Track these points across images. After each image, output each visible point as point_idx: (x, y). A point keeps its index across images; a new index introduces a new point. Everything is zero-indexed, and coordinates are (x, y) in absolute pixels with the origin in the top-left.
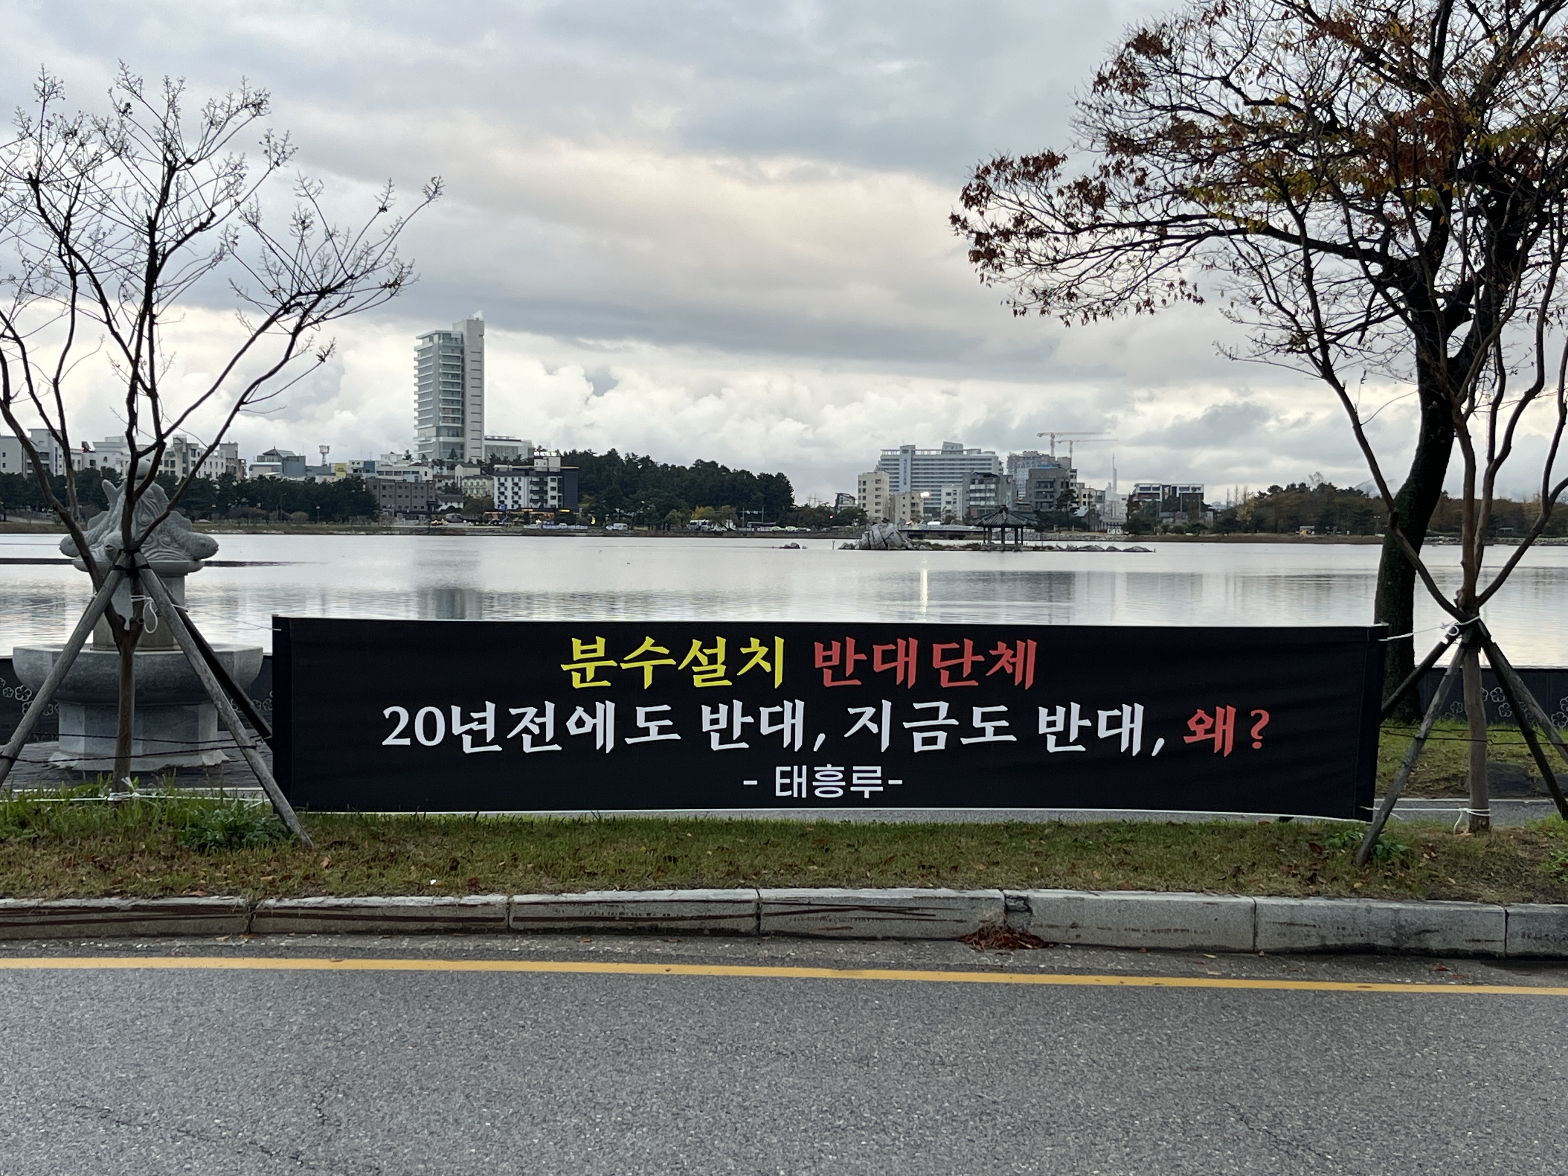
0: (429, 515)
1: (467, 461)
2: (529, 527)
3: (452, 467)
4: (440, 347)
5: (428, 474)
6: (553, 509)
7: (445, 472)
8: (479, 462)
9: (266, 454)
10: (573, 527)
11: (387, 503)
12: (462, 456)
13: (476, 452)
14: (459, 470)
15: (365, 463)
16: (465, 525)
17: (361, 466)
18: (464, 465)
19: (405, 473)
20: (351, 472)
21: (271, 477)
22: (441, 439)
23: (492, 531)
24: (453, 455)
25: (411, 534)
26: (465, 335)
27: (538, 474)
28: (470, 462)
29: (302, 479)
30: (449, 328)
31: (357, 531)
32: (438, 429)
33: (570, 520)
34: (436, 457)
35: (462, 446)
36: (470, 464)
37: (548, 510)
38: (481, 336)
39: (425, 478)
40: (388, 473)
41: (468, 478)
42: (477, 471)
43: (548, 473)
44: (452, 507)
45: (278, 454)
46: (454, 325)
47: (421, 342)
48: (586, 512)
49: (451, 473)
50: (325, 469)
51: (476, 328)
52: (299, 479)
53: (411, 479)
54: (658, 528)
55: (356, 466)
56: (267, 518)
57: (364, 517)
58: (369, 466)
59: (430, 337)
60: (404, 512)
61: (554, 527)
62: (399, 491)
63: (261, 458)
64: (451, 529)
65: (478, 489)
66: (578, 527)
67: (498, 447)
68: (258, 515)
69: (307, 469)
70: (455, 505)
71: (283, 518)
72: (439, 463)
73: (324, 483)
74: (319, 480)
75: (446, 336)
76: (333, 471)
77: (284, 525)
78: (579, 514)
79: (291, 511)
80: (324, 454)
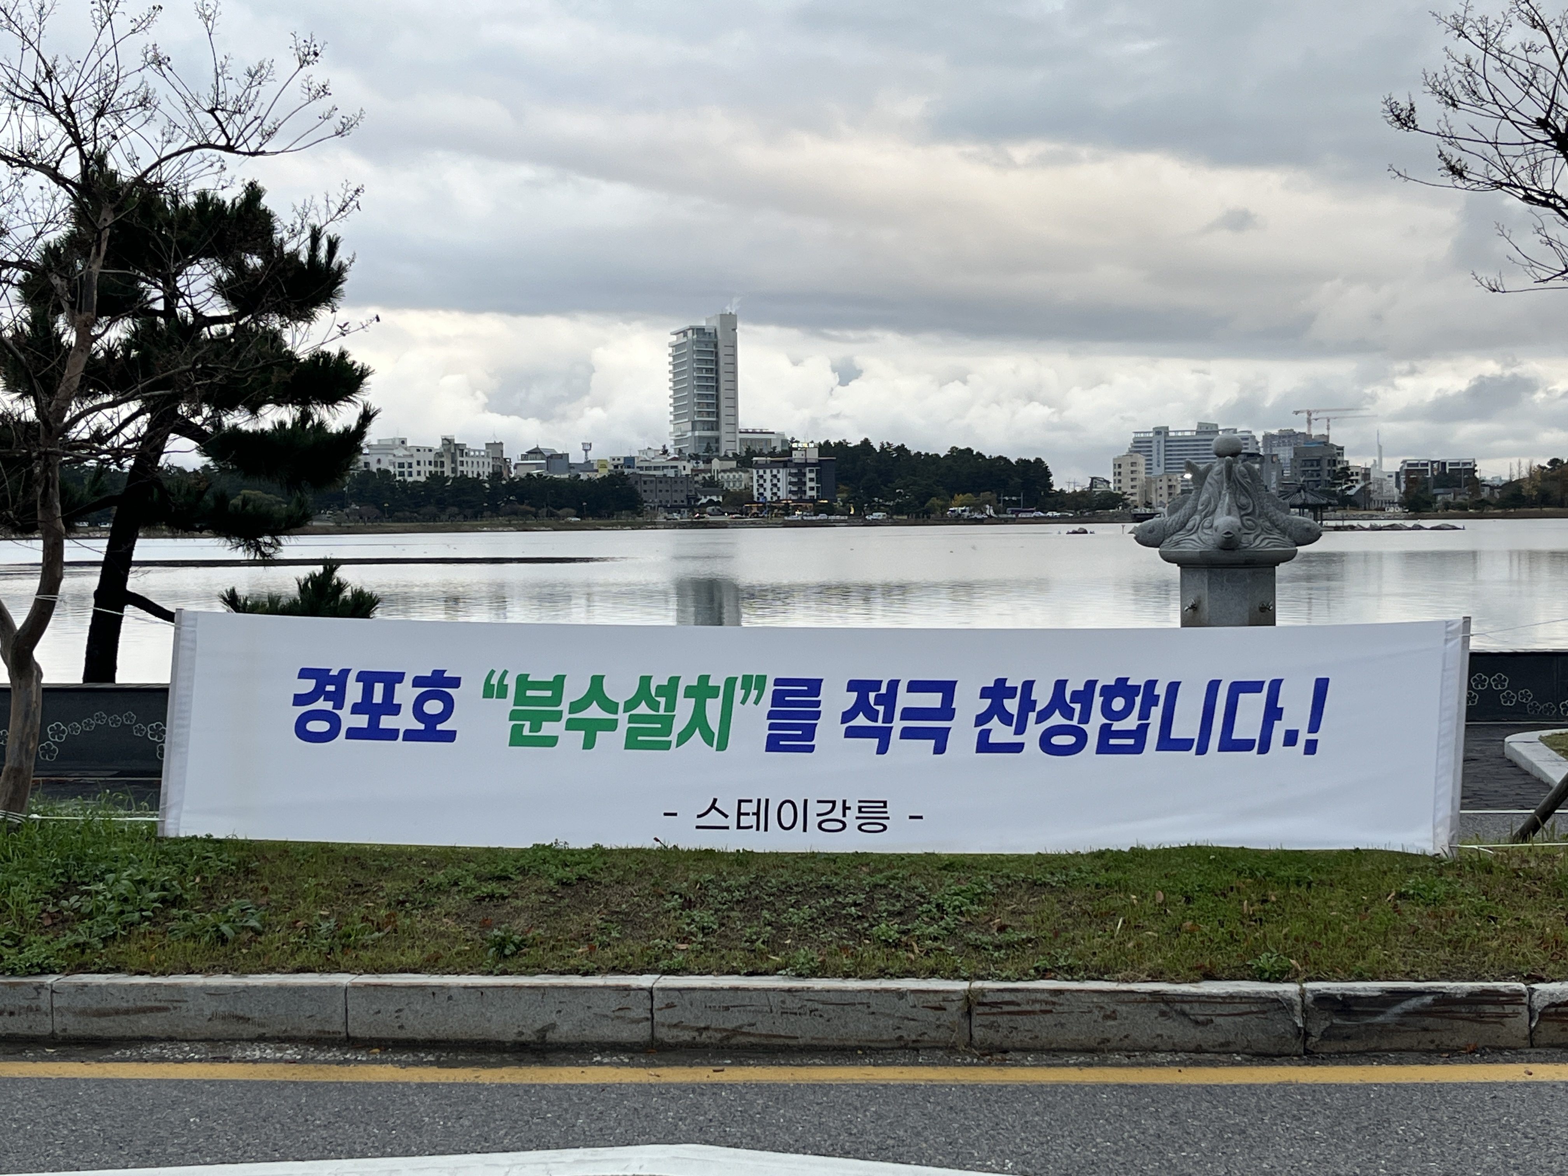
0: (691, 509)
1: (723, 454)
2: (790, 518)
3: (708, 461)
4: (694, 343)
5: (687, 469)
6: (812, 500)
7: (702, 466)
8: (735, 454)
9: (529, 452)
10: (832, 517)
11: (650, 499)
12: (717, 450)
13: (731, 446)
14: (716, 464)
15: (625, 458)
16: (726, 518)
17: (622, 462)
18: (720, 459)
19: (664, 467)
20: (612, 468)
21: (538, 474)
22: (697, 433)
23: (753, 523)
24: (708, 449)
25: (675, 528)
26: (718, 330)
27: (797, 465)
28: (726, 456)
29: (567, 476)
30: (703, 323)
31: (623, 526)
32: (694, 423)
33: (830, 510)
34: (691, 451)
35: (717, 440)
36: (726, 458)
37: (806, 501)
38: (734, 330)
39: (684, 473)
40: (647, 468)
41: (724, 471)
42: (733, 464)
43: (806, 464)
44: (711, 500)
45: (541, 453)
46: (707, 320)
47: (674, 338)
48: (845, 502)
49: (708, 466)
50: (588, 465)
51: (729, 322)
52: (563, 476)
53: (671, 473)
54: (917, 517)
55: (616, 462)
56: (536, 516)
57: (629, 512)
58: (629, 461)
59: (685, 333)
60: (665, 507)
61: (814, 518)
62: (660, 486)
63: (524, 457)
64: (713, 522)
65: (734, 482)
66: (838, 517)
67: (752, 440)
68: (528, 512)
69: (571, 467)
70: (715, 498)
71: (551, 515)
72: (695, 457)
73: (590, 479)
74: (584, 477)
75: (699, 331)
76: (595, 467)
77: (553, 521)
78: (839, 504)
79: (559, 508)
80: (586, 451)
